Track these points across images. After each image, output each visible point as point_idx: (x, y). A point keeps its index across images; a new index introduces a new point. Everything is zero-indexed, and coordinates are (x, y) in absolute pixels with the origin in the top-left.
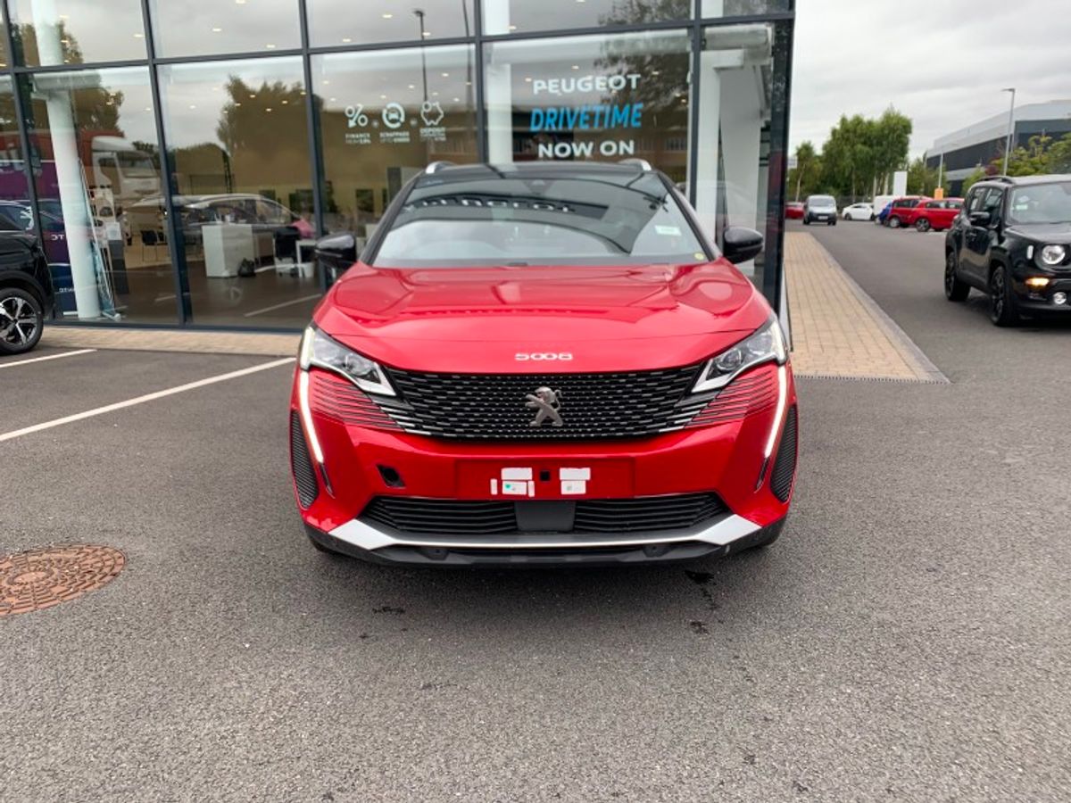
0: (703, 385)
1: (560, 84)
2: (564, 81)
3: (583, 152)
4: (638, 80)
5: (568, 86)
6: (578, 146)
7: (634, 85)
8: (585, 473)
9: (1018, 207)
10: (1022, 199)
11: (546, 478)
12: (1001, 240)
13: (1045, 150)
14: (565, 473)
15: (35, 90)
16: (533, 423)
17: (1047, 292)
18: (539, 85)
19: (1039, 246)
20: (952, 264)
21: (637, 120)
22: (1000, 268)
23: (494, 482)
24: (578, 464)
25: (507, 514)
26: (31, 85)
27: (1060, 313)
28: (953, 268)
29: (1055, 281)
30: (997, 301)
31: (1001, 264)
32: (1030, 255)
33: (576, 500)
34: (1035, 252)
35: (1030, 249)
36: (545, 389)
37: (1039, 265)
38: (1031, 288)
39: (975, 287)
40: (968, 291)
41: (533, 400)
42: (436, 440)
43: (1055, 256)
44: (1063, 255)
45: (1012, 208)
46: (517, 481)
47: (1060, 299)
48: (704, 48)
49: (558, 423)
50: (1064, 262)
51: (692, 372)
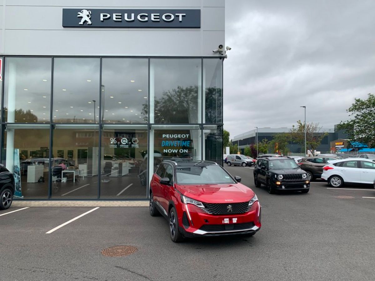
0: (250, 205)
1: (169, 136)
2: (170, 135)
3: (175, 152)
4: (188, 136)
5: (171, 136)
6: (174, 150)
7: (187, 137)
8: (236, 219)
9: (271, 165)
10: (272, 163)
11: (231, 220)
12: (268, 173)
13: (266, 143)
14: (233, 219)
15: (6, 128)
16: (228, 211)
17: (281, 186)
18: (164, 135)
19: (277, 175)
20: (256, 178)
21: (188, 145)
22: (269, 180)
23: (223, 221)
24: (235, 217)
25: (224, 227)
26: (6, 127)
27: (284, 190)
28: (256, 179)
29: (282, 183)
30: (269, 188)
31: (269, 179)
32: (276, 177)
33: (235, 224)
34: (277, 176)
35: (276, 175)
36: (230, 206)
37: (278, 179)
38: (277, 185)
39: (262, 184)
40: (261, 185)
41: (228, 207)
42: (213, 215)
43: (281, 177)
44: (283, 177)
45: (270, 166)
46: (226, 221)
47: (283, 187)
48: (203, 129)
49: (232, 211)
50: (283, 179)
51: (248, 202)
